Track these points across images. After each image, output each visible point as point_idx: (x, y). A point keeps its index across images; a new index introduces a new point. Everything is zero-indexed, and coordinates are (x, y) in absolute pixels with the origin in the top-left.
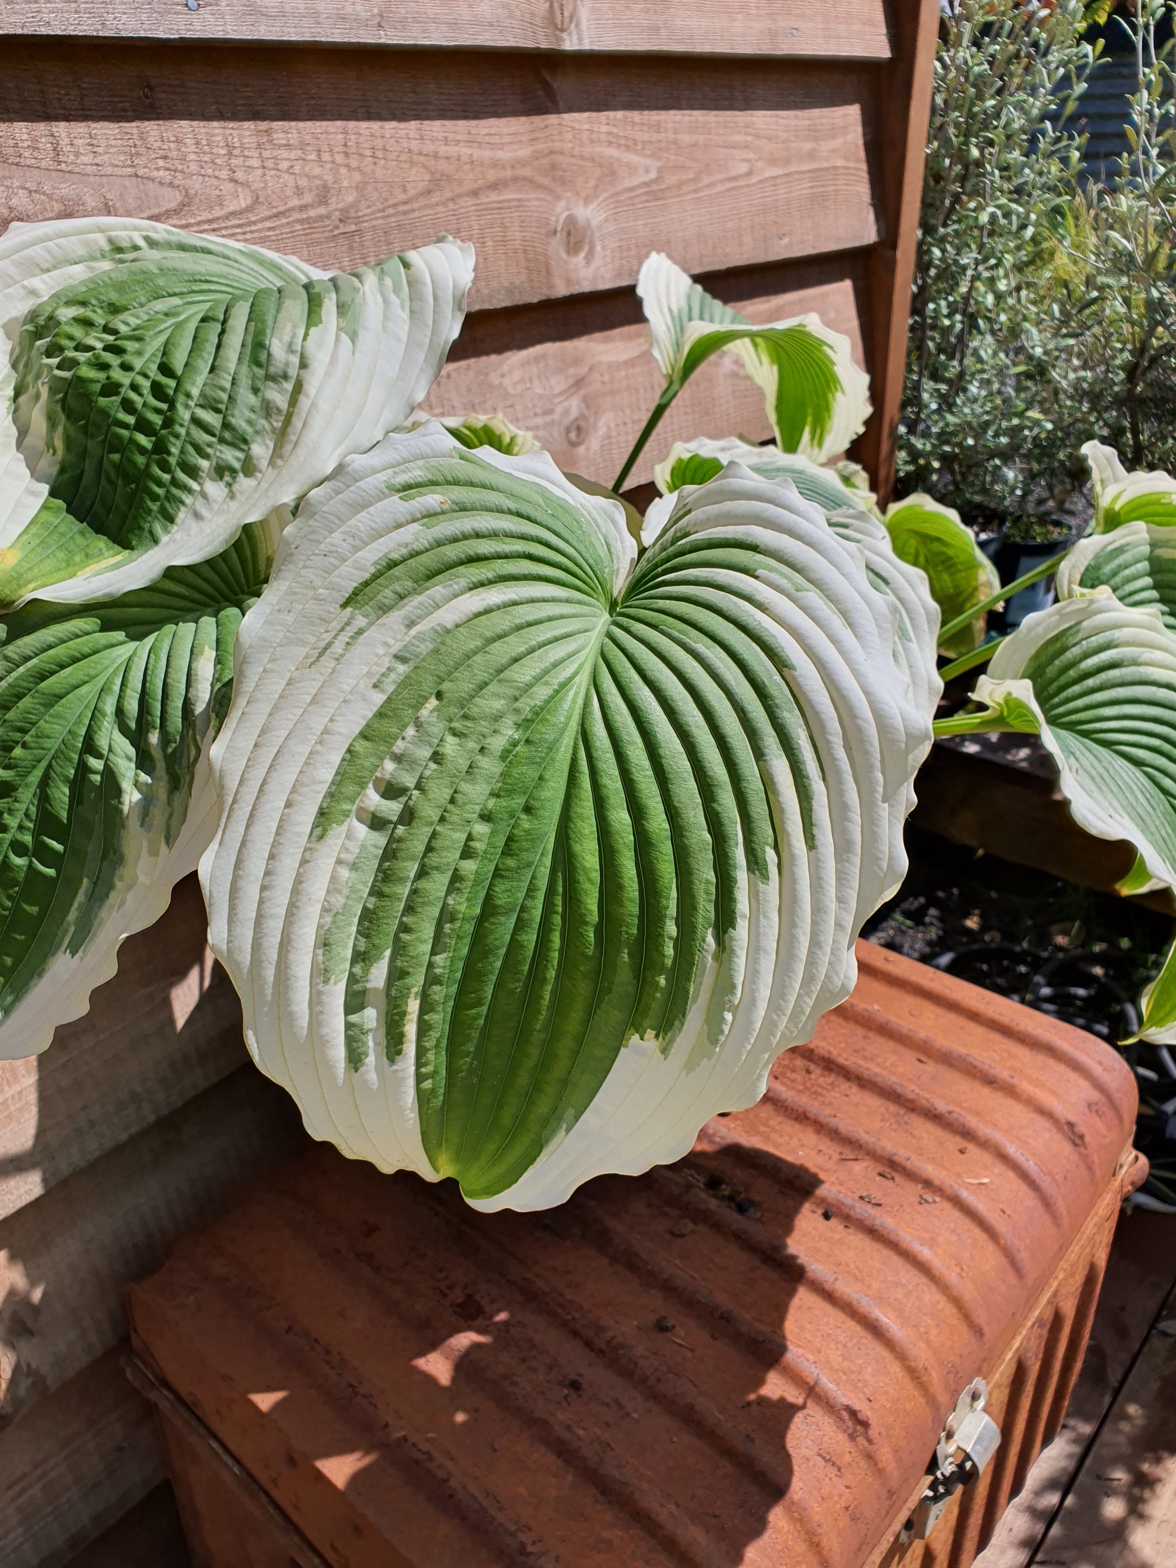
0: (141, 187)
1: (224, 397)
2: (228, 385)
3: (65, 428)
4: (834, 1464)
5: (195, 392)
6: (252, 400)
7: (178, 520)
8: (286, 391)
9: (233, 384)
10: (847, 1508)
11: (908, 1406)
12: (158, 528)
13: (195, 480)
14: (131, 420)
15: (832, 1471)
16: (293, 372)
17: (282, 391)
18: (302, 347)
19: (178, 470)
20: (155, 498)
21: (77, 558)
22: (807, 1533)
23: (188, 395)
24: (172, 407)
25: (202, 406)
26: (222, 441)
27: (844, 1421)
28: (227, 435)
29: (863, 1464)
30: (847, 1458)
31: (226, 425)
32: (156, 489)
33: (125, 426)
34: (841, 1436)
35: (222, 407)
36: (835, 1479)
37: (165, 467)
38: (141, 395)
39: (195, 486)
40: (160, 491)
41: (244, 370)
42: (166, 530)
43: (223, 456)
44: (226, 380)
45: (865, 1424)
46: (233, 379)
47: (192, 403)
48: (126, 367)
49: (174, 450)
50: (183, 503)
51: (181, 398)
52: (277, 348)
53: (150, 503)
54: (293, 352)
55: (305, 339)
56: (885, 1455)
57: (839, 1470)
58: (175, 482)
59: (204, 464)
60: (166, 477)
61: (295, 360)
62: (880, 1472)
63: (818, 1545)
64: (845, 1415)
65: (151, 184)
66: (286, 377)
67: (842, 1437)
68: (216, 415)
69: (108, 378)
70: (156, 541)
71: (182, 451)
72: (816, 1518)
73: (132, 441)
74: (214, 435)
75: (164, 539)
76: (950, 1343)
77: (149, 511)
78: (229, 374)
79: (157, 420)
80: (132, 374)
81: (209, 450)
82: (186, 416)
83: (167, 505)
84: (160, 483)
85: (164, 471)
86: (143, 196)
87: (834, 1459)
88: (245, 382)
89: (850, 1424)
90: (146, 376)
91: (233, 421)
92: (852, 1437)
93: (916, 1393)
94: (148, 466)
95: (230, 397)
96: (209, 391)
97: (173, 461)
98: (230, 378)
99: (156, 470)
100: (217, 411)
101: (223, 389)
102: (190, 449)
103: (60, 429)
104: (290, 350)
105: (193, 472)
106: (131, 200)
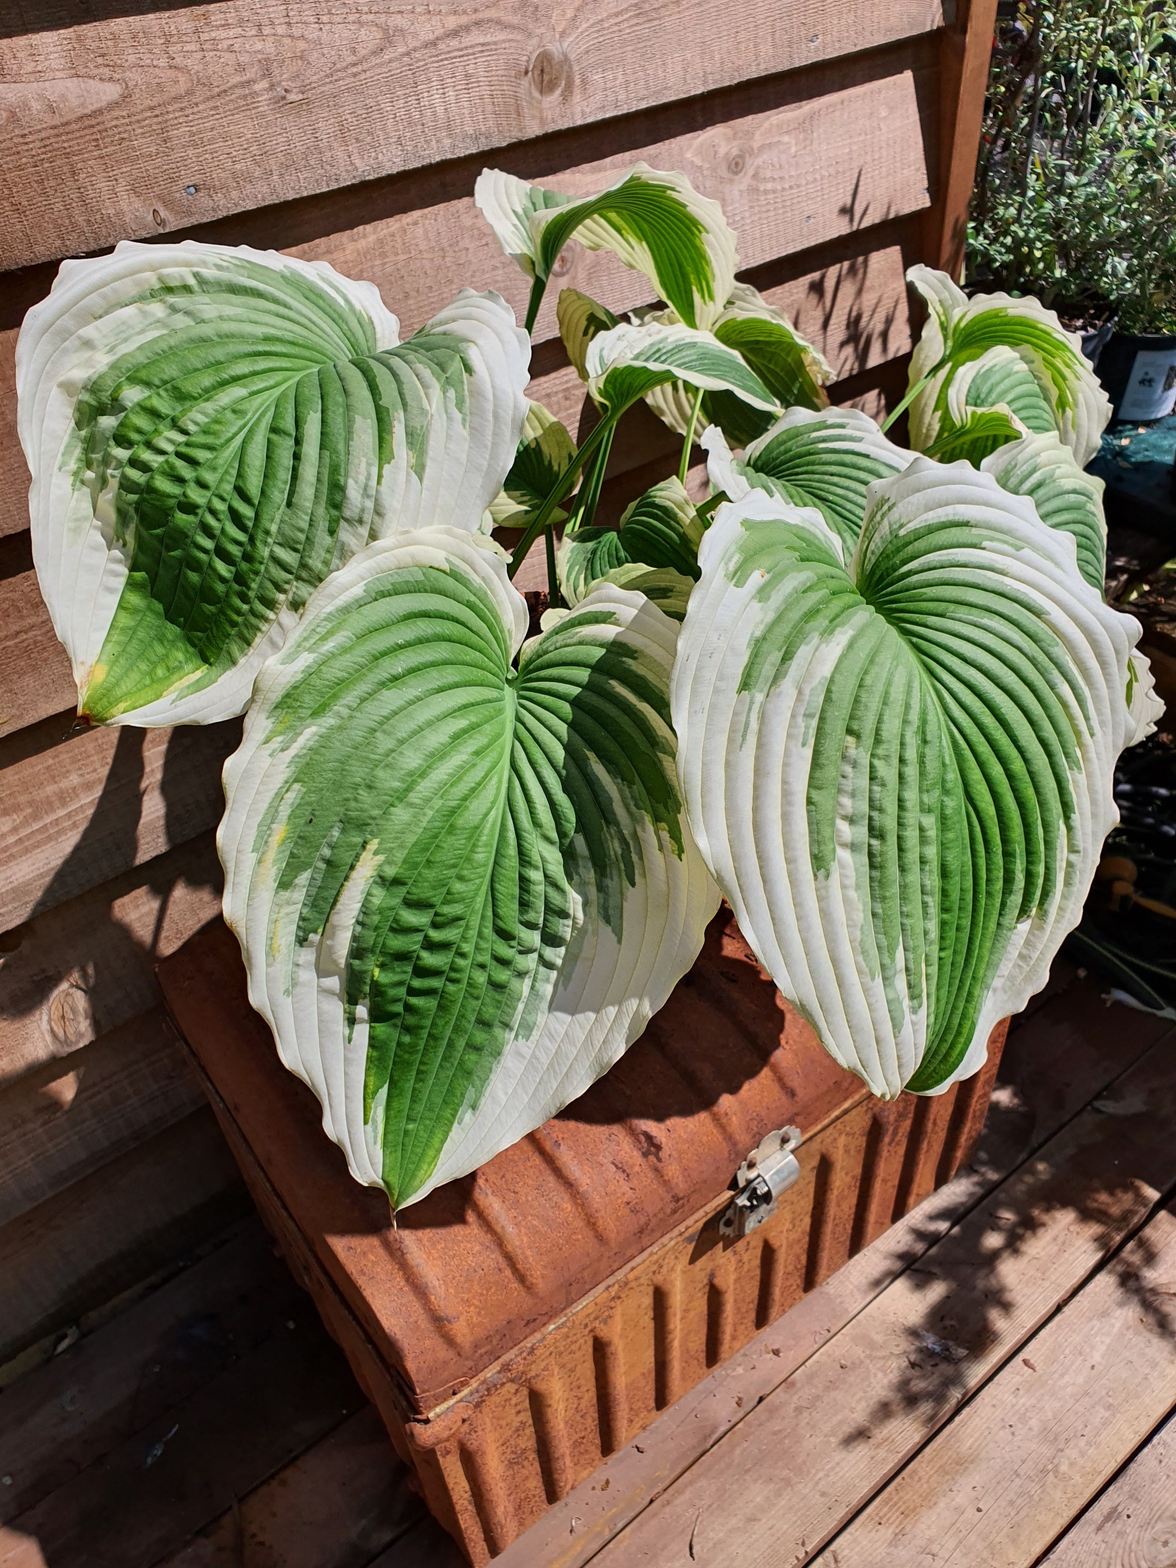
0: (83, 86)
1: (302, 537)
2: (305, 525)
3: (137, 527)
4: (624, 1171)
5: (274, 528)
6: (328, 540)
7: (254, 644)
8: (361, 536)
9: (310, 525)
10: (628, 1203)
11: (705, 1139)
12: (235, 649)
13: (272, 610)
14: (209, 544)
15: (621, 1176)
16: (368, 517)
17: (356, 535)
18: (377, 491)
19: (257, 601)
20: (234, 624)
21: (160, 672)
22: (586, 1214)
23: (267, 533)
24: (252, 540)
25: (280, 544)
26: (299, 578)
27: (640, 1142)
28: (304, 574)
29: (651, 1175)
30: (637, 1168)
31: (303, 565)
32: (235, 618)
33: (205, 551)
34: (635, 1153)
35: (300, 547)
36: (622, 1182)
37: (245, 599)
38: (219, 520)
39: (271, 615)
40: (239, 619)
41: (321, 511)
42: (242, 651)
43: (299, 593)
44: (302, 519)
45: (659, 1148)
46: (311, 520)
47: (270, 540)
48: (202, 485)
49: (254, 585)
50: (260, 630)
51: (260, 536)
52: (353, 492)
53: (228, 629)
54: (368, 496)
55: (379, 483)
56: (672, 1170)
57: (628, 1176)
58: (252, 612)
59: (281, 597)
60: (245, 607)
61: (370, 504)
62: (666, 1183)
63: (594, 1224)
64: (642, 1138)
65: (91, 81)
66: (361, 521)
67: (637, 1154)
68: (294, 554)
69: (185, 495)
70: (234, 663)
71: (261, 586)
72: (595, 1206)
73: (211, 566)
74: (291, 573)
75: (242, 661)
76: (759, 1097)
77: (228, 636)
78: (307, 514)
79: (235, 551)
80: (208, 494)
81: (287, 587)
82: (266, 553)
83: (245, 631)
84: (239, 613)
85: (244, 602)
86: (85, 93)
87: (625, 1168)
88: (322, 525)
89: (645, 1145)
90: (223, 499)
91: (310, 562)
92: (645, 1155)
93: (715, 1131)
94: (227, 595)
95: (307, 538)
96: (288, 531)
97: (252, 594)
98: (308, 518)
99: (237, 602)
100: (296, 550)
101: (301, 530)
102: (269, 585)
103: (132, 526)
104: (366, 494)
105: (270, 604)
106: (73, 100)
